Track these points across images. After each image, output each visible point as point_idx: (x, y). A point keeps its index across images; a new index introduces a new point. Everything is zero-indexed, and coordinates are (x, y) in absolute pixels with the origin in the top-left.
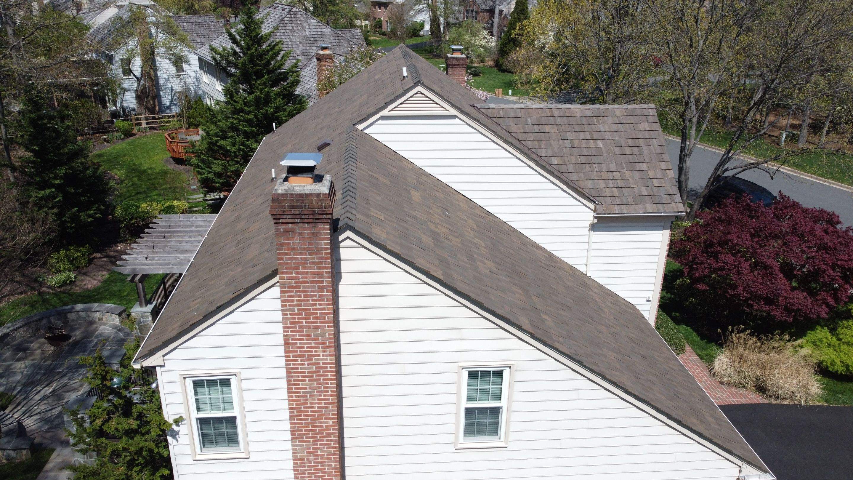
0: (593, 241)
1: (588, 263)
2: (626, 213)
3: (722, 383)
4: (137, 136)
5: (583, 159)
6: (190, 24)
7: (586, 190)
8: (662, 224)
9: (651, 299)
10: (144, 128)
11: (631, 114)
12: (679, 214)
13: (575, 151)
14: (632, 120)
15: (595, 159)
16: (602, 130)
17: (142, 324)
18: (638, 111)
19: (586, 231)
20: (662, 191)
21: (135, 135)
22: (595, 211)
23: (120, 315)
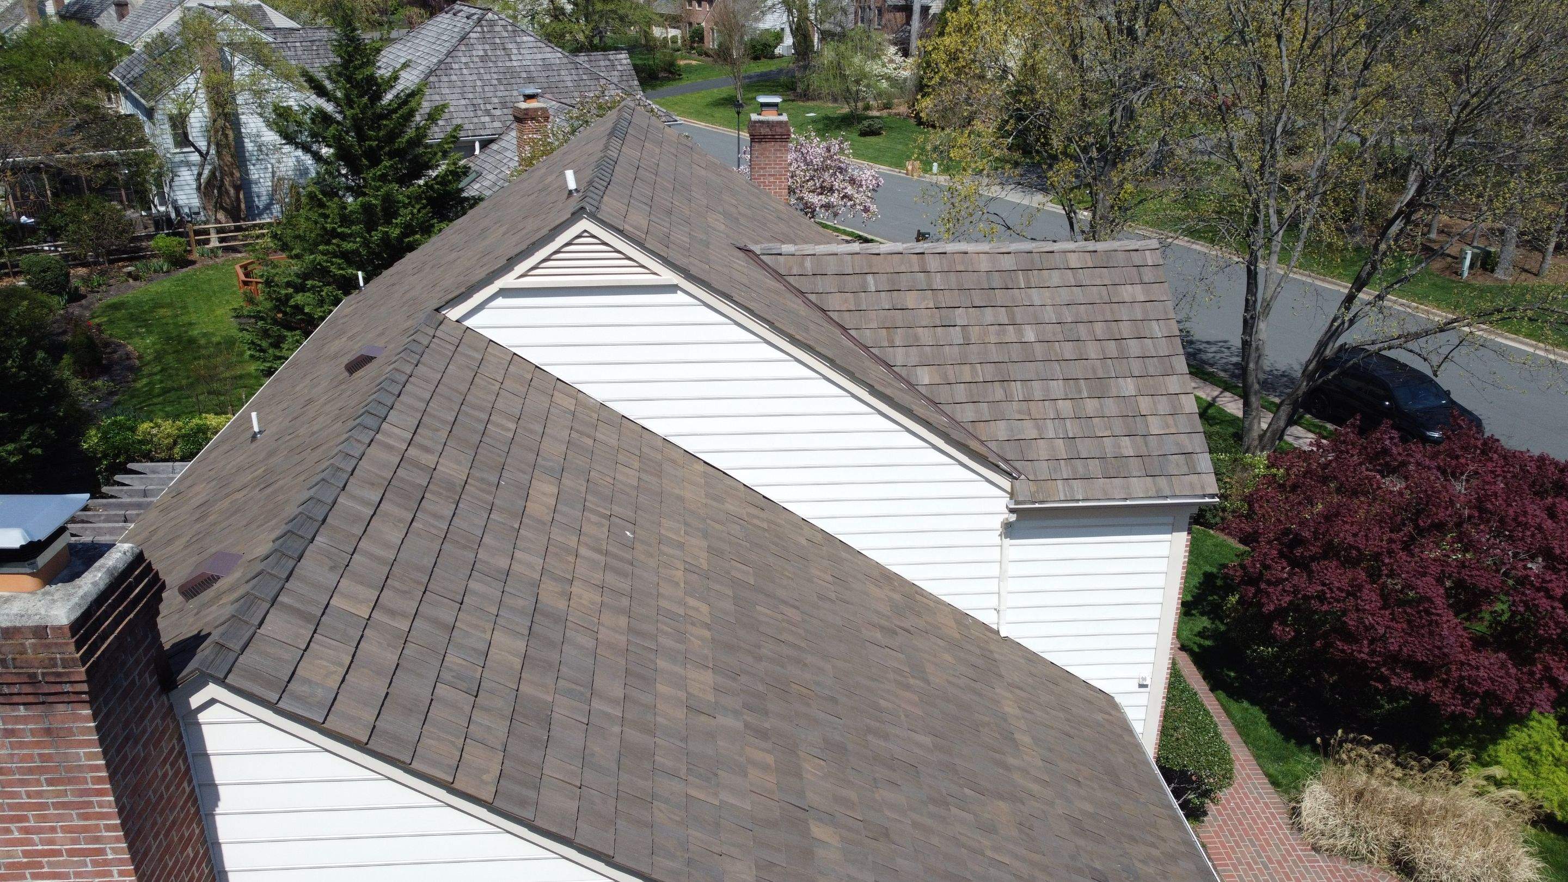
0: (1011, 557)
1: (1002, 608)
2: (1083, 500)
3: (1316, 849)
4: (197, 266)
5: (988, 372)
6: (309, 44)
7: (993, 446)
8: (1171, 520)
9: (1148, 682)
10: (212, 250)
11: (1104, 263)
12: (1207, 500)
13: (974, 353)
14: (1106, 276)
15: (1016, 371)
16: (1037, 302)
18: (1121, 255)
19: (995, 538)
20: (1170, 445)
21: (193, 263)
22: (1012, 495)
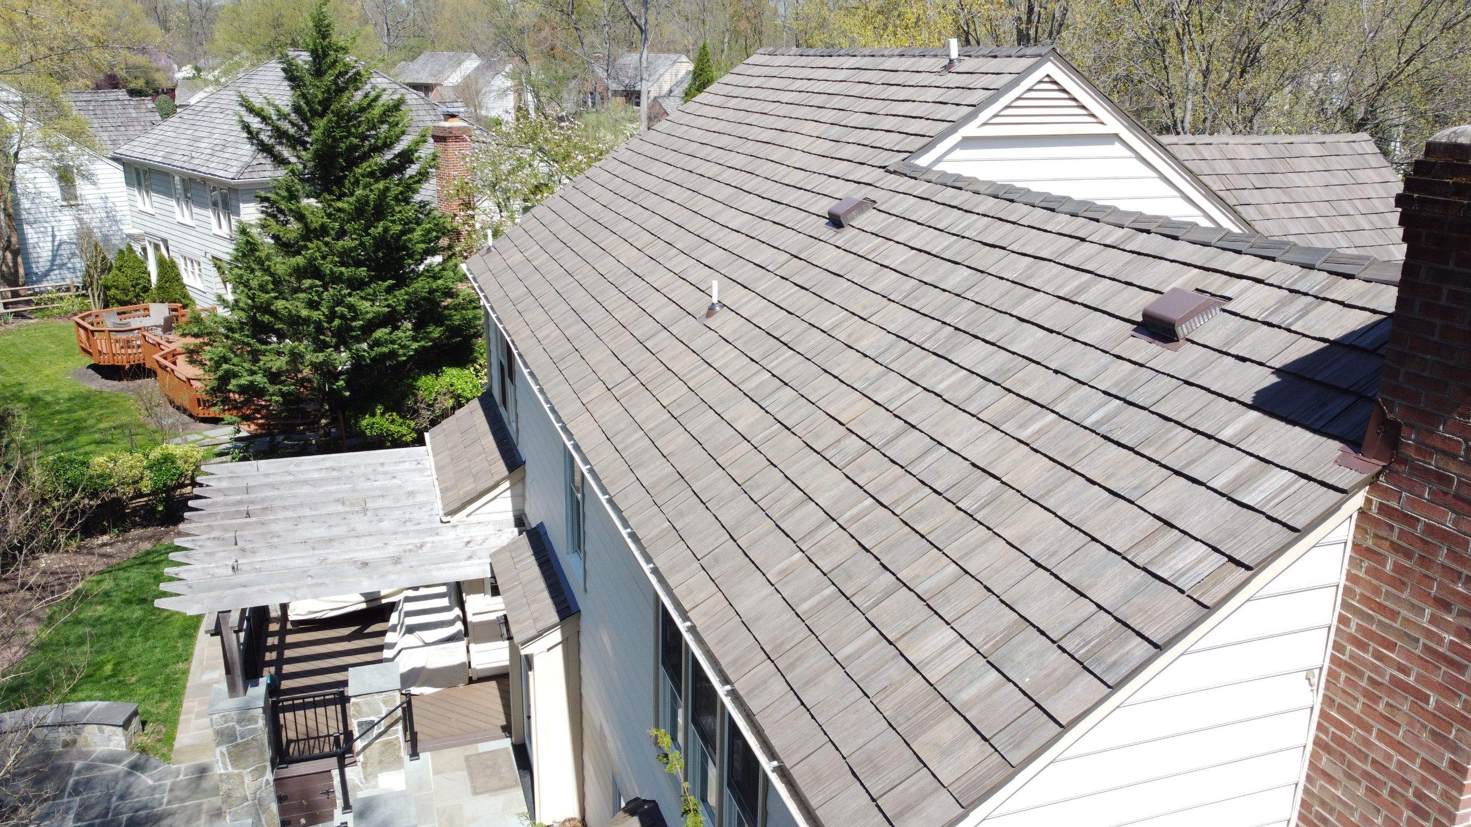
6: (84, 104)
17: (239, 741)
23: (126, 725)
